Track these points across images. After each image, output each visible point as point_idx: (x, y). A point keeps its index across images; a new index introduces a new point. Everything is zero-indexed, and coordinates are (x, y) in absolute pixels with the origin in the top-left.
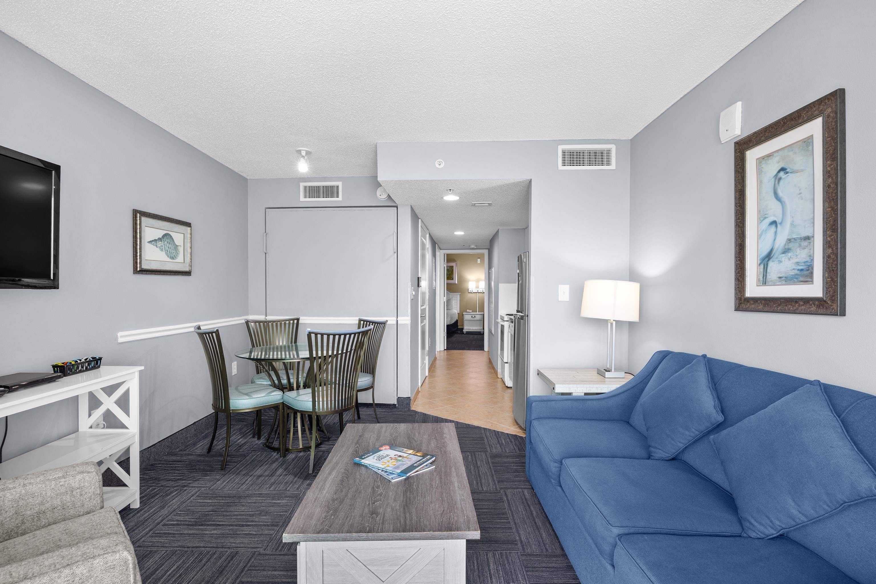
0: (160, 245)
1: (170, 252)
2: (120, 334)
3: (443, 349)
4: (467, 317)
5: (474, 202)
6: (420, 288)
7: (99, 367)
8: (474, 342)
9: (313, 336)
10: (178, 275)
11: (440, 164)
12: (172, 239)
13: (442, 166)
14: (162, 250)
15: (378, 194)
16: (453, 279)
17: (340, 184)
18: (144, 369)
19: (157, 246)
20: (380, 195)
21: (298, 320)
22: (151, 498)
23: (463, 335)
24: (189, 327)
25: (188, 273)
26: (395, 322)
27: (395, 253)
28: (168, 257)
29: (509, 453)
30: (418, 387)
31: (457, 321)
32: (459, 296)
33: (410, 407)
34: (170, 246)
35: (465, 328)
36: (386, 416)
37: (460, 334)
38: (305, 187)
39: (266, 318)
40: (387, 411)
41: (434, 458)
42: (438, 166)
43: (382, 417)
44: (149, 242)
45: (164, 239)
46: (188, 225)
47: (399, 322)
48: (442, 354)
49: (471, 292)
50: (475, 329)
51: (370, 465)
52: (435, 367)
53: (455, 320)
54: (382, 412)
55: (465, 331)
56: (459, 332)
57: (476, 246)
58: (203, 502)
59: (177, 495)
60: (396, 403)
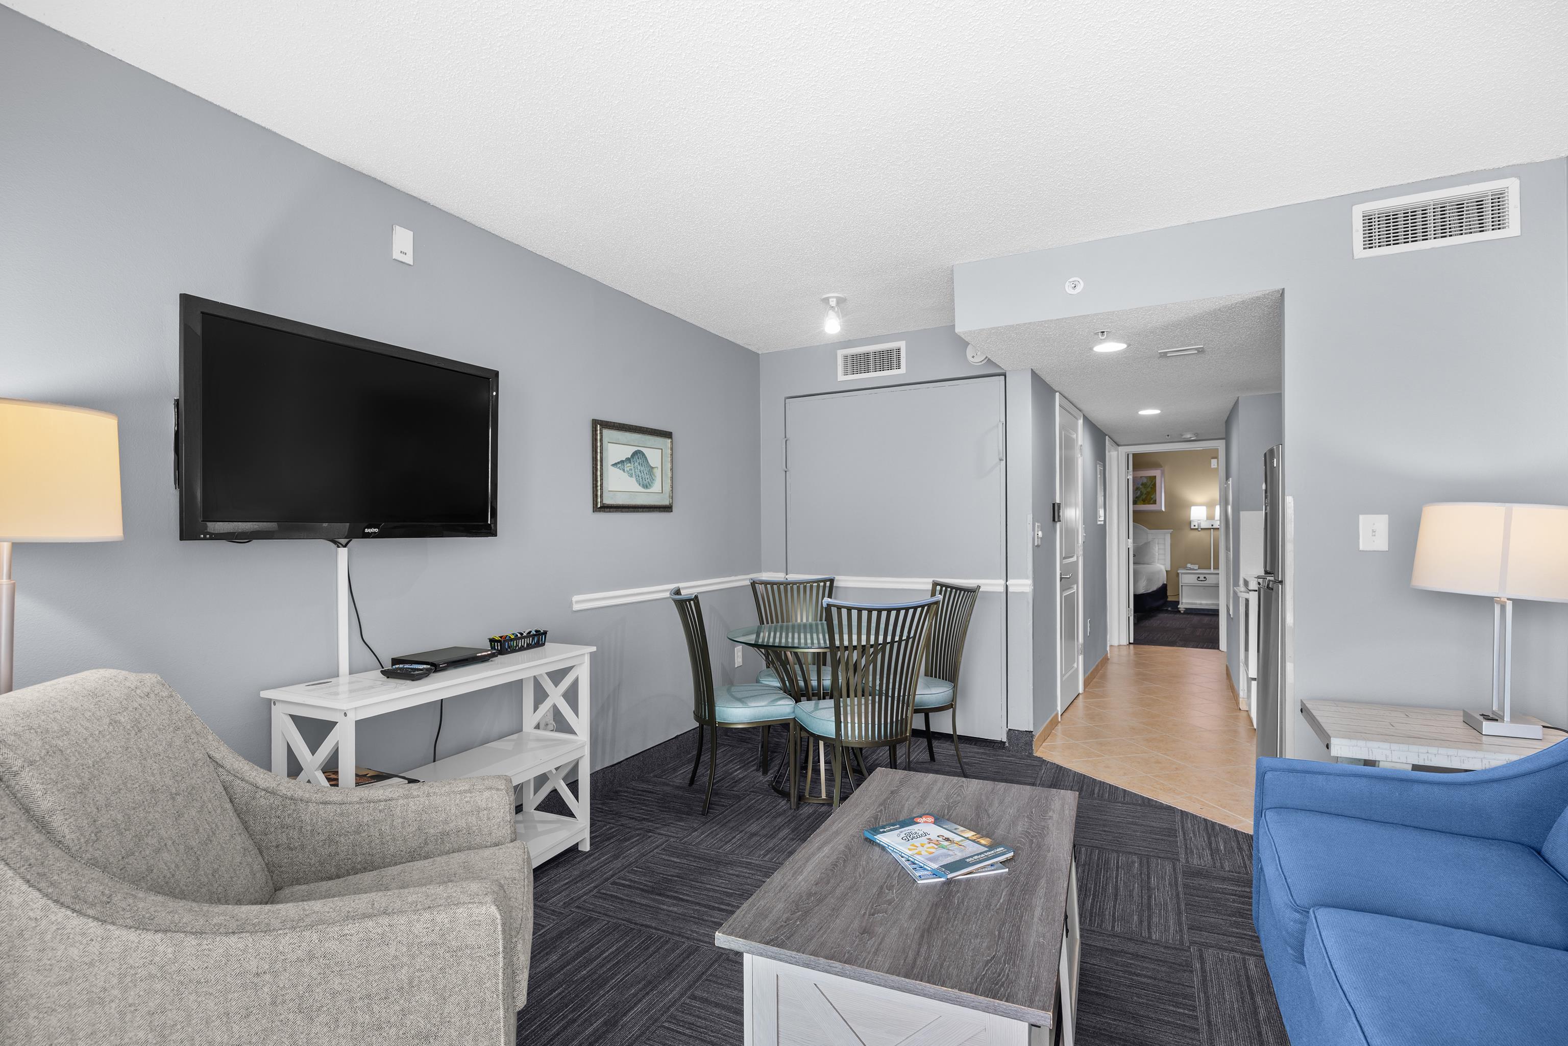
0: (628, 469)
1: (642, 478)
2: (575, 598)
3: (1124, 642)
4: (1187, 579)
5: (1162, 349)
6: (1058, 525)
7: (543, 644)
8: (1200, 630)
9: (834, 611)
10: (653, 511)
11: (1074, 285)
12: (646, 457)
13: (1079, 289)
14: (631, 476)
15: (969, 357)
16: (1155, 502)
17: (902, 345)
18: (595, 650)
19: (624, 470)
20: (973, 357)
21: (832, 581)
22: (606, 840)
23: (1178, 615)
24: (663, 591)
25: (667, 509)
26: (1002, 589)
27: (1001, 460)
28: (640, 484)
29: (1229, 871)
30: (1055, 713)
31: (1164, 588)
32: (1168, 537)
33: (1032, 750)
34: (642, 469)
35: (1184, 601)
36: (983, 761)
37: (1171, 612)
38: (846, 357)
39: (787, 576)
40: (988, 752)
41: (1012, 854)
42: (1069, 290)
43: (975, 763)
44: (613, 465)
45: (635, 460)
46: (668, 435)
47: (1010, 589)
48: (1124, 652)
49: (1196, 527)
50: (1207, 604)
51: (888, 846)
52: (1104, 677)
53: (1160, 584)
54: (978, 753)
55: (1182, 607)
56: (1169, 609)
57: (1196, 434)
58: (668, 860)
59: (637, 842)
60: (1004, 740)
